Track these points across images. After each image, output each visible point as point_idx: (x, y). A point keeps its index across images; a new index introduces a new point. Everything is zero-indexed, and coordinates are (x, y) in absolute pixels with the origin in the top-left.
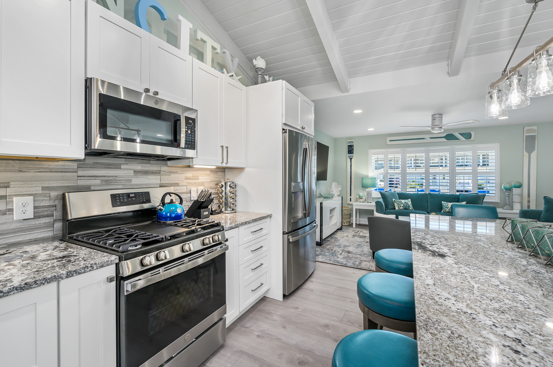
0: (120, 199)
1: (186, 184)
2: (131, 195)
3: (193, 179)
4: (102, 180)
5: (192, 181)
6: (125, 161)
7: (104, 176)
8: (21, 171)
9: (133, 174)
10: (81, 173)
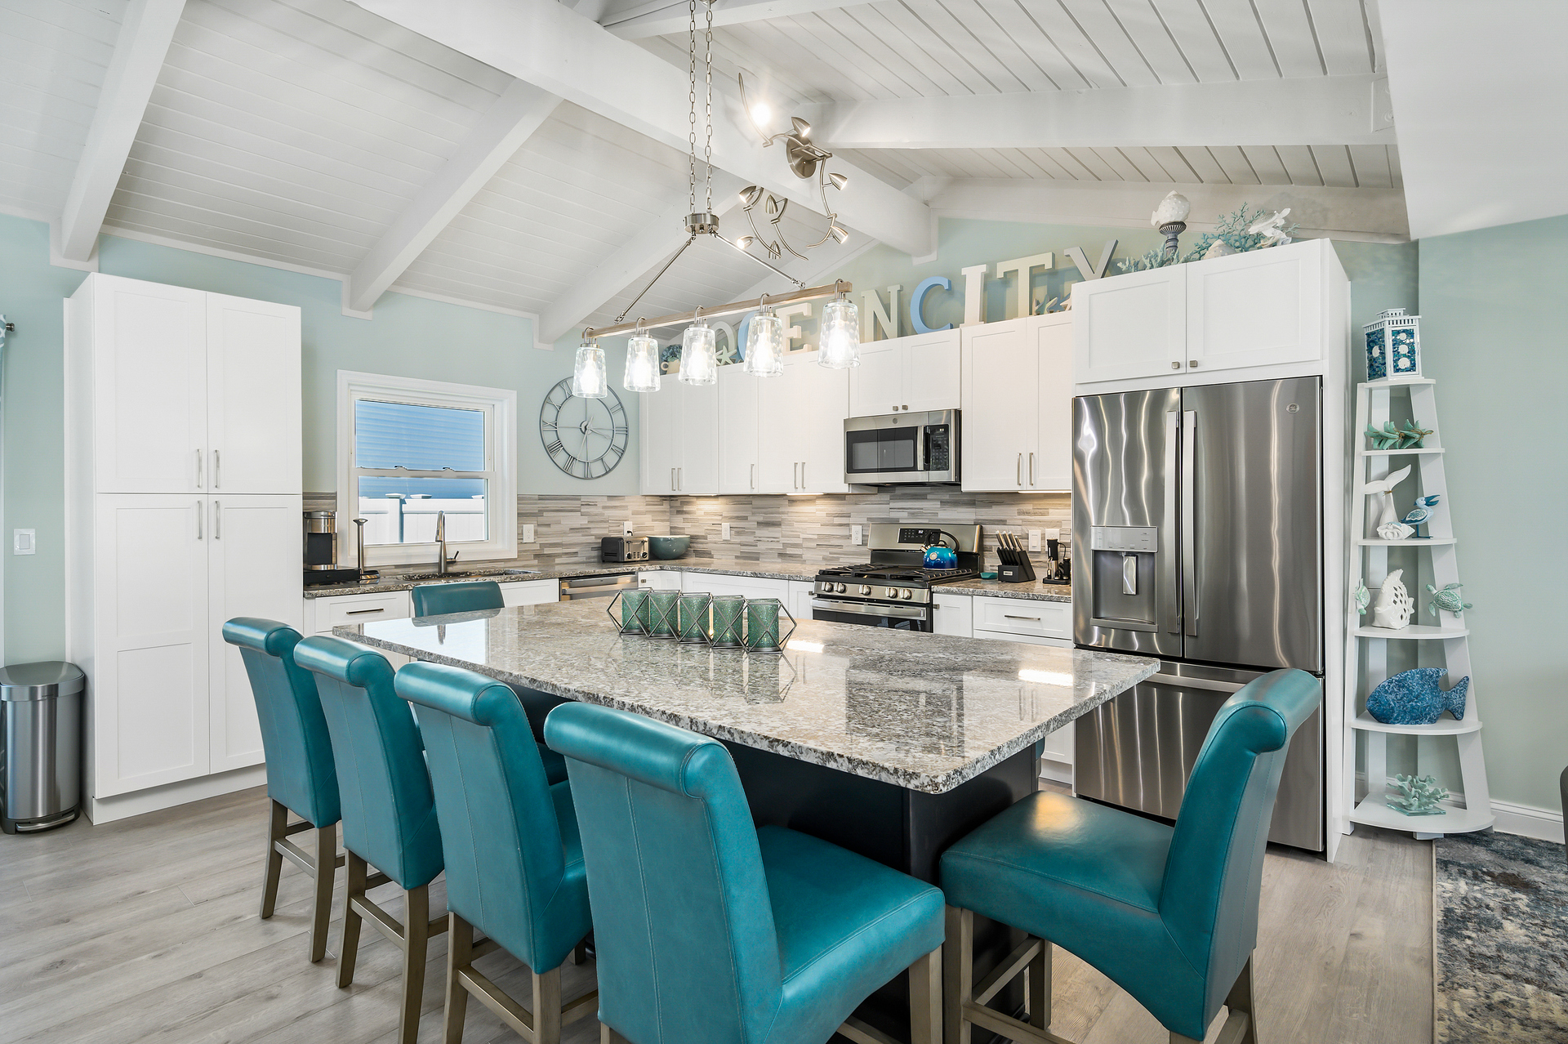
0: (907, 535)
1: (1020, 522)
2: (920, 532)
3: (1035, 514)
4: (909, 513)
5: (1033, 518)
6: (931, 489)
7: (911, 509)
8: (856, 504)
9: (939, 506)
10: (892, 505)
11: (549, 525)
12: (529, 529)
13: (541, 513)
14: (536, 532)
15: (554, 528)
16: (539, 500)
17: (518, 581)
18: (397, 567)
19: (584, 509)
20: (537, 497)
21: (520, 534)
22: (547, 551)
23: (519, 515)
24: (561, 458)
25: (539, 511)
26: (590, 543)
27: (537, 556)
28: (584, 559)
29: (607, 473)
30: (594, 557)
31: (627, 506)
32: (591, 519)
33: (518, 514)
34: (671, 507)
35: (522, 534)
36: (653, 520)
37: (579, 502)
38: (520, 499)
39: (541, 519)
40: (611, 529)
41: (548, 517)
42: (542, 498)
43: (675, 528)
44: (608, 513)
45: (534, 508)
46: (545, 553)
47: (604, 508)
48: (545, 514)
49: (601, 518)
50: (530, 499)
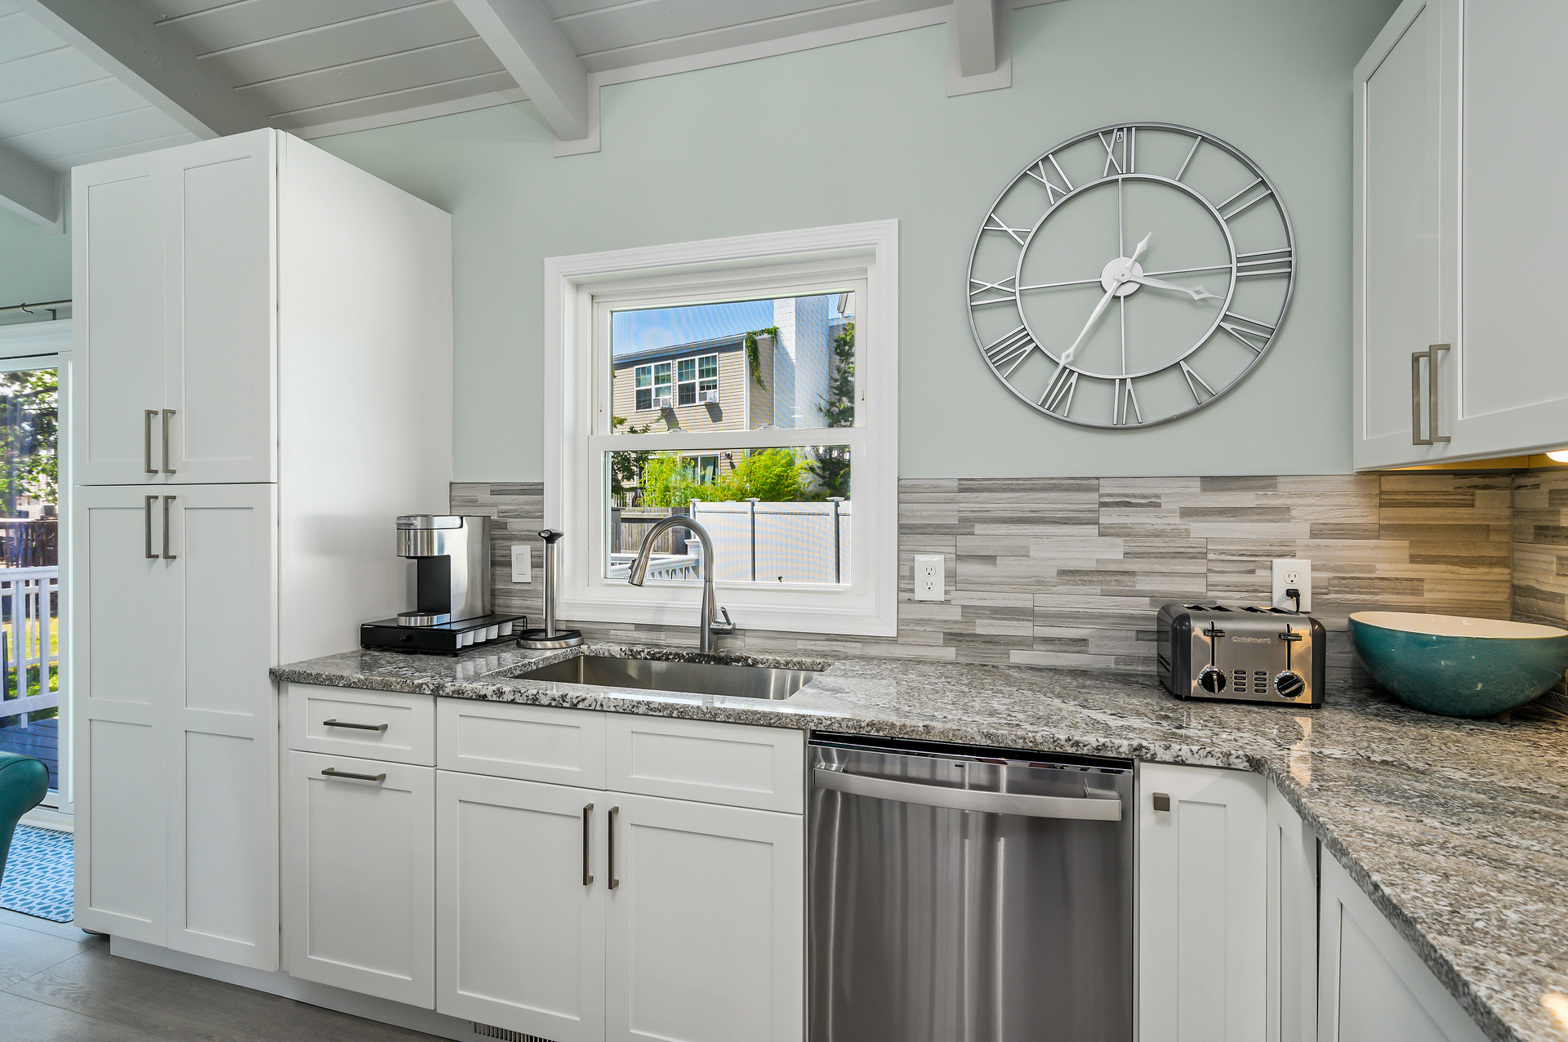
11: (990, 559)
12: (931, 567)
13: (966, 525)
14: (951, 577)
15: (1006, 567)
16: (962, 490)
17: (670, 716)
18: (639, 627)
19: (1108, 518)
20: (955, 484)
21: (906, 579)
22: (983, 627)
23: (904, 529)
24: (1034, 380)
25: (961, 520)
26: (1131, 617)
27: (952, 638)
28: (1110, 663)
29: (1200, 409)
30: (1146, 660)
31: (1288, 509)
32: (1136, 545)
33: (901, 527)
34: (1517, 512)
35: (912, 577)
36: (1414, 559)
37: (1094, 496)
38: (905, 490)
39: (965, 543)
40: (1213, 578)
41: (985, 537)
42: (967, 487)
43: (1530, 591)
44: (1200, 529)
45: (947, 514)
46: (979, 631)
47: (1186, 513)
48: (979, 529)
49: (1175, 545)
50: (935, 489)
